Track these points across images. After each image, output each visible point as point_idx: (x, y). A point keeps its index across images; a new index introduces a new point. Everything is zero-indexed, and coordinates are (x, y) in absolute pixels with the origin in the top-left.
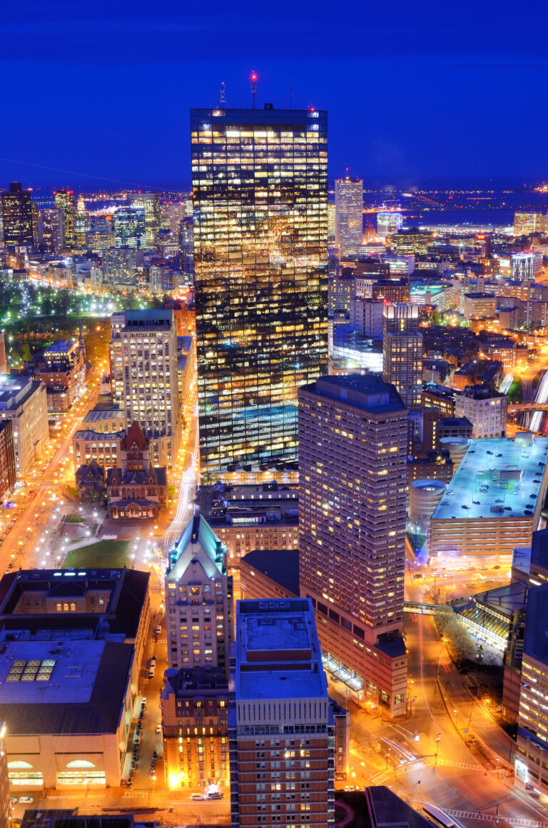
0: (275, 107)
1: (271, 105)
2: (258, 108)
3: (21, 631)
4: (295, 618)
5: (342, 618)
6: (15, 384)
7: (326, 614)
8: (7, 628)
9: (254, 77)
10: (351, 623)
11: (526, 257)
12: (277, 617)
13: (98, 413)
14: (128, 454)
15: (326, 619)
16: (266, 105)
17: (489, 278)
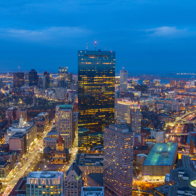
0: (101, 51)
1: (100, 50)
2: (96, 51)
3: (23, 195)
4: (98, 193)
5: (115, 193)
6: (28, 124)
7: (110, 192)
8: (19, 194)
9: (96, 42)
10: (117, 195)
11: (172, 92)
12: (93, 192)
13: (51, 133)
14: (58, 145)
15: (111, 193)
16: (99, 50)
17: (162, 98)
